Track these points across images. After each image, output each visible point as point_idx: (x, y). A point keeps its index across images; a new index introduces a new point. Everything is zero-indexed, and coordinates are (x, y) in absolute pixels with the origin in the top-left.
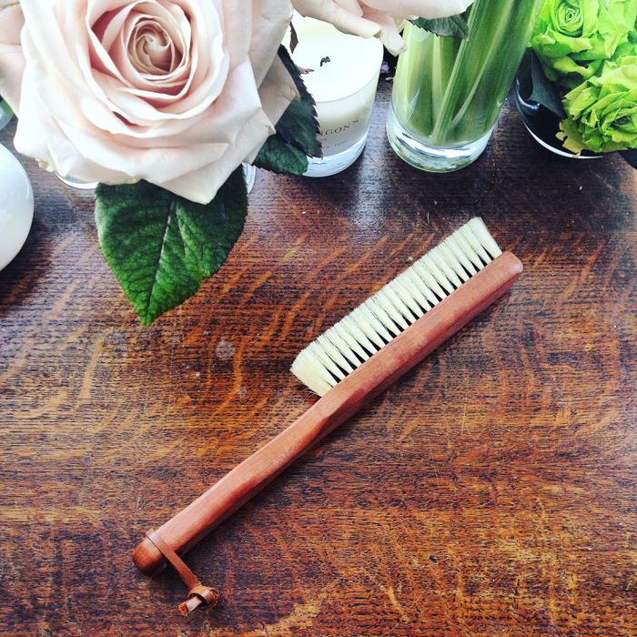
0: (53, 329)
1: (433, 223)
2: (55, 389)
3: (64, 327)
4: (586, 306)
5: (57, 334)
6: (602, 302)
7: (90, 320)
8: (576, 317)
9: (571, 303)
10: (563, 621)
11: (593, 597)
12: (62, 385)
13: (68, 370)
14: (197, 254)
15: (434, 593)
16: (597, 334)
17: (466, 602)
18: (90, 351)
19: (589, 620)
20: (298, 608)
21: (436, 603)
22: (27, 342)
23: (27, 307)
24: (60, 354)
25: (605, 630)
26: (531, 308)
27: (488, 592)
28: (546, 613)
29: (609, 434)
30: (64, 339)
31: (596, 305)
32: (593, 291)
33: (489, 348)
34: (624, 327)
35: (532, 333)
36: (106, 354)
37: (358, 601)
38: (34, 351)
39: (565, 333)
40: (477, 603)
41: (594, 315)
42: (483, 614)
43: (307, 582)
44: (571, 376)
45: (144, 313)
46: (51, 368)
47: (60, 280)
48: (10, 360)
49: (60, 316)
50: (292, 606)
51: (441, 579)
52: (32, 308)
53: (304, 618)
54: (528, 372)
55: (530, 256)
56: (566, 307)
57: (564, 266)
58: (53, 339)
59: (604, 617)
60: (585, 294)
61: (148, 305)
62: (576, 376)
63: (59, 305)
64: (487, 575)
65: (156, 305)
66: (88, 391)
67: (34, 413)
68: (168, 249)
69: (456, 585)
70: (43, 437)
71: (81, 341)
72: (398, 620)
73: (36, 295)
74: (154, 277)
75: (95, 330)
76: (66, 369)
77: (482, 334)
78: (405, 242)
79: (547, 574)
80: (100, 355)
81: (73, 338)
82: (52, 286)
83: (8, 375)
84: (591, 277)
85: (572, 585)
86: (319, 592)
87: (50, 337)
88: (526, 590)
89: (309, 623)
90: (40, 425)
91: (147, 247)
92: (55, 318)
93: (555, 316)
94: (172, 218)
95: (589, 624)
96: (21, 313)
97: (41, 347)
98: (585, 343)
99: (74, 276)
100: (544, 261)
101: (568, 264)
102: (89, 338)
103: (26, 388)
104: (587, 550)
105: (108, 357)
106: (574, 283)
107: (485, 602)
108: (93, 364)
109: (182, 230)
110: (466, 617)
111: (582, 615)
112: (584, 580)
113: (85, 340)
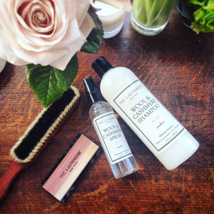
0: (17, 95)
1: (147, 55)
2: (19, 116)
3: (21, 95)
4: (199, 84)
5: (18, 97)
6: (205, 83)
7: (29, 92)
8: (196, 88)
9: (194, 83)
10: (186, 191)
11: (197, 183)
12: (21, 115)
13: (23, 110)
14: (61, 83)
15: (145, 182)
16: (203, 94)
17: (155, 184)
18: (30, 103)
19: (195, 190)
20: (101, 187)
21: (145, 185)
22: (9, 100)
23: (8, 87)
24: (20, 104)
25: (200, 193)
26: (180, 85)
27: (162, 181)
28: (181, 188)
29: (205, 129)
30: (21, 99)
31: (203, 84)
32: (202, 79)
33: (165, 100)
34: (212, 92)
35: (180, 95)
36: (36, 104)
37: (120, 184)
38: (11, 103)
39: (191, 94)
40: (158, 185)
41: (202, 87)
42: (161, 188)
43: (104, 178)
44: (192, 109)
45: (44, 104)
46: (17, 109)
47: (19, 78)
48: (4, 106)
49: (19, 90)
50: (99, 186)
51: (147, 177)
52: (9, 88)
53: (103, 190)
54: (178, 108)
55: (181, 67)
56: (193, 85)
57: (192, 70)
58: (18, 99)
59: (200, 189)
60: (199, 80)
61: (46, 102)
62: (194, 109)
63: (19, 87)
64: (162, 176)
65: (48, 102)
66: (30, 116)
67: (13, 124)
68: (52, 82)
69: (152, 179)
70: (16, 132)
71: (27, 99)
72: (133, 190)
73: (10, 83)
74: (47, 92)
75: (31, 95)
76: (22, 109)
77: (163, 95)
78: (137, 62)
79: (182, 175)
80: (33, 104)
81: (24, 98)
82: (16, 80)
83: (3, 111)
84: (201, 74)
85: (190, 179)
86: (108, 181)
87: (16, 98)
88: (175, 181)
89: (105, 191)
90: (15, 128)
91: (44, 81)
92: (17, 91)
93: (188, 88)
94: (52, 71)
95: (195, 191)
96: (6, 89)
97: (13, 101)
98: (198, 98)
99: (23, 76)
100: (186, 68)
101: (194, 69)
102: (29, 98)
103: (9, 116)
104: (195, 168)
105: (36, 105)
106: (196, 76)
107: (161, 185)
108: (31, 107)
109: (56, 75)
110: (155, 189)
111: (193, 189)
112: (194, 177)
113: (28, 99)
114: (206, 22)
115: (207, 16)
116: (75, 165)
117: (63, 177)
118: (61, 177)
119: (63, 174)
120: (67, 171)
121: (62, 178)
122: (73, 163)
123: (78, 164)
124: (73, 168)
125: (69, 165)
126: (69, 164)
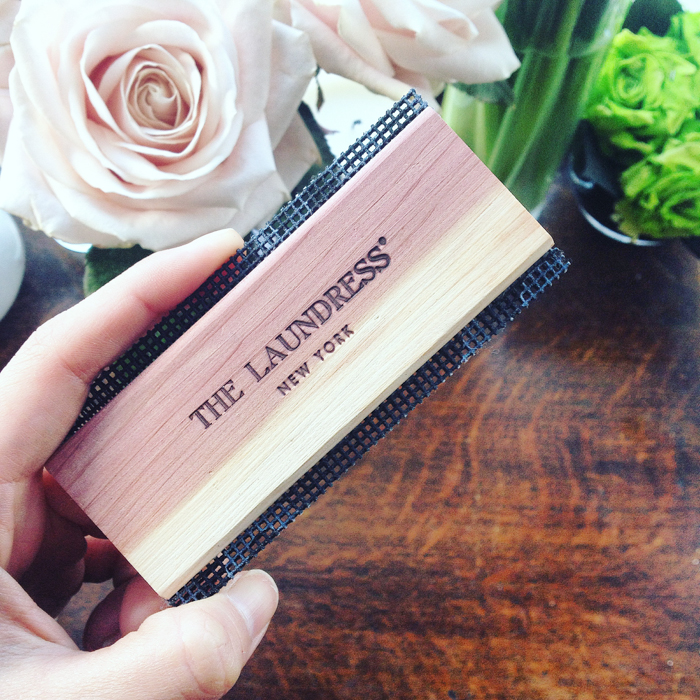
4: (641, 410)
9: (624, 406)
26: (578, 408)
31: (651, 409)
32: (649, 392)
34: (682, 437)
35: (578, 439)
39: (615, 438)
54: (573, 482)
55: (579, 351)
56: (618, 409)
60: (640, 396)
77: (521, 435)
84: (646, 376)
98: (638, 452)
100: (595, 355)
106: (628, 383)
114: (662, 201)
115: (663, 183)
116: (328, 346)
117: (216, 424)
118: (202, 418)
119: (224, 398)
120: (259, 378)
121: (207, 425)
122: (312, 324)
123: (350, 342)
124: (304, 369)
125: (279, 337)
126: (279, 327)
